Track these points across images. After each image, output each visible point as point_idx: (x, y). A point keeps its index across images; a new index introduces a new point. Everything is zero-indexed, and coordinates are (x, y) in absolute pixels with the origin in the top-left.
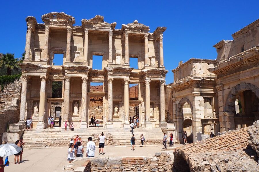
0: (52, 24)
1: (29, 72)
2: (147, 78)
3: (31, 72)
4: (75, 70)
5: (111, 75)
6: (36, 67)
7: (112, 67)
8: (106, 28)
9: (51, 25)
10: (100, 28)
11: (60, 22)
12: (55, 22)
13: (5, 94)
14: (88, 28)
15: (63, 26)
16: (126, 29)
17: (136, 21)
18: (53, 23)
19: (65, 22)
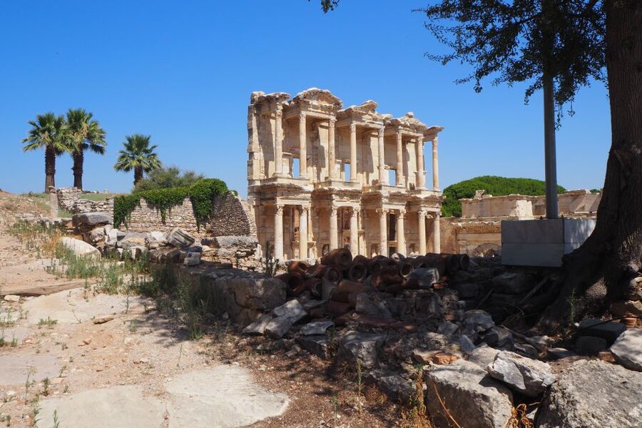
0: (311, 109)
1: (287, 199)
2: (423, 209)
3: (290, 199)
4: (345, 195)
5: (386, 203)
6: (298, 190)
7: (389, 192)
8: (378, 122)
9: (310, 111)
10: (370, 123)
11: (322, 107)
12: (315, 107)
13: (168, 228)
14: (357, 120)
15: (325, 114)
16: (400, 127)
17: (411, 113)
18: (313, 108)
19: (329, 108)
